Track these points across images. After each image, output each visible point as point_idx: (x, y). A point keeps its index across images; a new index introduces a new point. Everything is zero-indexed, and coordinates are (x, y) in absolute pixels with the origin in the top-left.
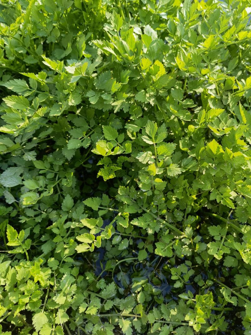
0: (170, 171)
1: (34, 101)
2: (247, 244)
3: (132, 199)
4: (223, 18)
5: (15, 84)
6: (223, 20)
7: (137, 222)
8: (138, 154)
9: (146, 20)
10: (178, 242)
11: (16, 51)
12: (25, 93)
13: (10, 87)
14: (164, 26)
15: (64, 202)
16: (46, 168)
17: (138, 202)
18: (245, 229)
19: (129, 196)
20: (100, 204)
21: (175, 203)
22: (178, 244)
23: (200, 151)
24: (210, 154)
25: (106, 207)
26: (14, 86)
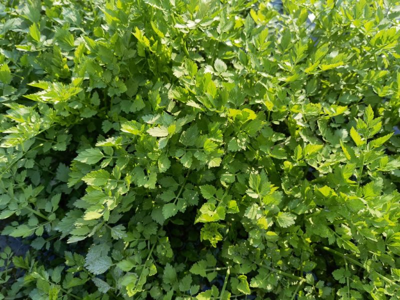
0: (281, 221)
1: (114, 171)
2: (375, 282)
3: (243, 255)
4: (298, 45)
5: (88, 155)
6: (298, 47)
7: (255, 282)
8: (246, 211)
9: (211, 49)
10: (302, 293)
11: (70, 107)
12: (102, 163)
13: (84, 160)
14: (230, 54)
15: (165, 273)
16: (136, 238)
17: (250, 257)
18: (366, 264)
19: (239, 253)
20: (206, 267)
21: (289, 250)
22: (302, 295)
23: (305, 192)
24: (319, 195)
25: (212, 268)
26: (87, 158)
